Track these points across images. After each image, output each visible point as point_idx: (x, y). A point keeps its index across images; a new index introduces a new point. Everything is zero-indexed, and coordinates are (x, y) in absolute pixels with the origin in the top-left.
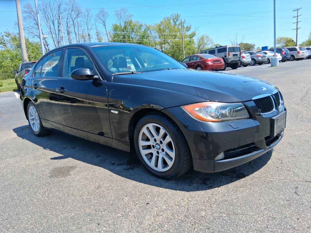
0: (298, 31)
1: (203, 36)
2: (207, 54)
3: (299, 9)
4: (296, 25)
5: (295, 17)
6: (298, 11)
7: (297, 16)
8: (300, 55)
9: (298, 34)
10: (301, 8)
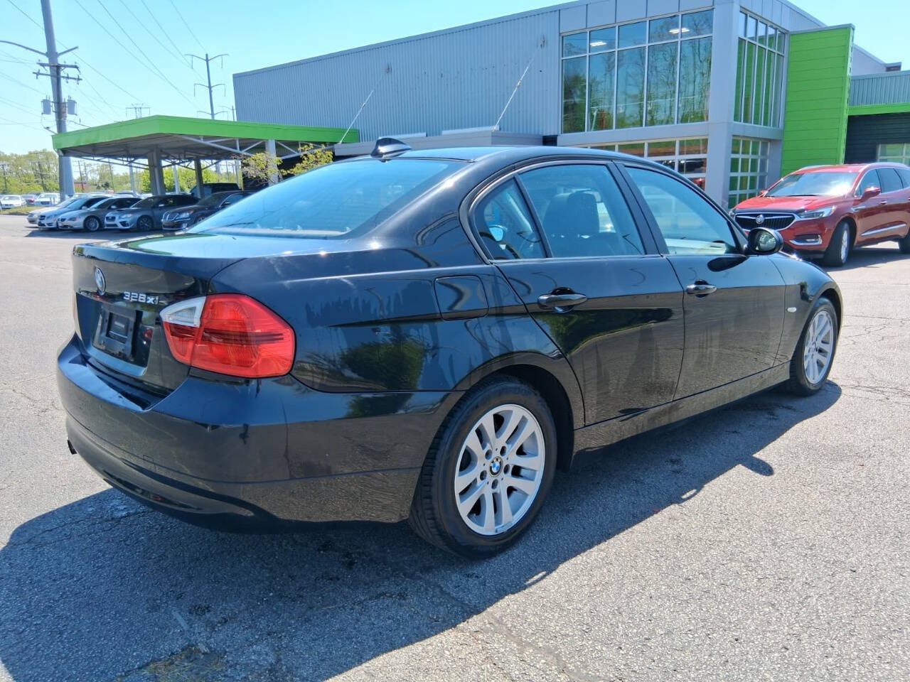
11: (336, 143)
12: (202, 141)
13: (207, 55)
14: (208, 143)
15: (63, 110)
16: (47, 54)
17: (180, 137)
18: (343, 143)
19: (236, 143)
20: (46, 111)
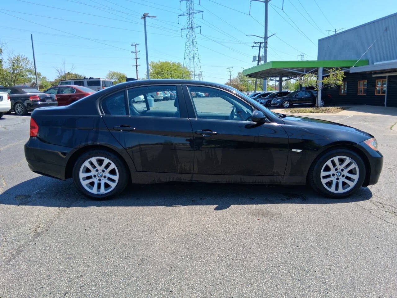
0: (138, 68)
1: (19, 56)
2: (72, 84)
3: (137, 45)
4: (136, 62)
5: (134, 52)
6: (136, 46)
7: (135, 51)
8: (159, 96)
9: (138, 71)
10: (139, 44)
11: (351, 67)
12: (289, 70)
13: (335, 30)
14: (292, 71)
15: (260, 60)
16: (264, 38)
17: (282, 69)
18: (354, 67)
19: (304, 70)
20: (254, 60)
